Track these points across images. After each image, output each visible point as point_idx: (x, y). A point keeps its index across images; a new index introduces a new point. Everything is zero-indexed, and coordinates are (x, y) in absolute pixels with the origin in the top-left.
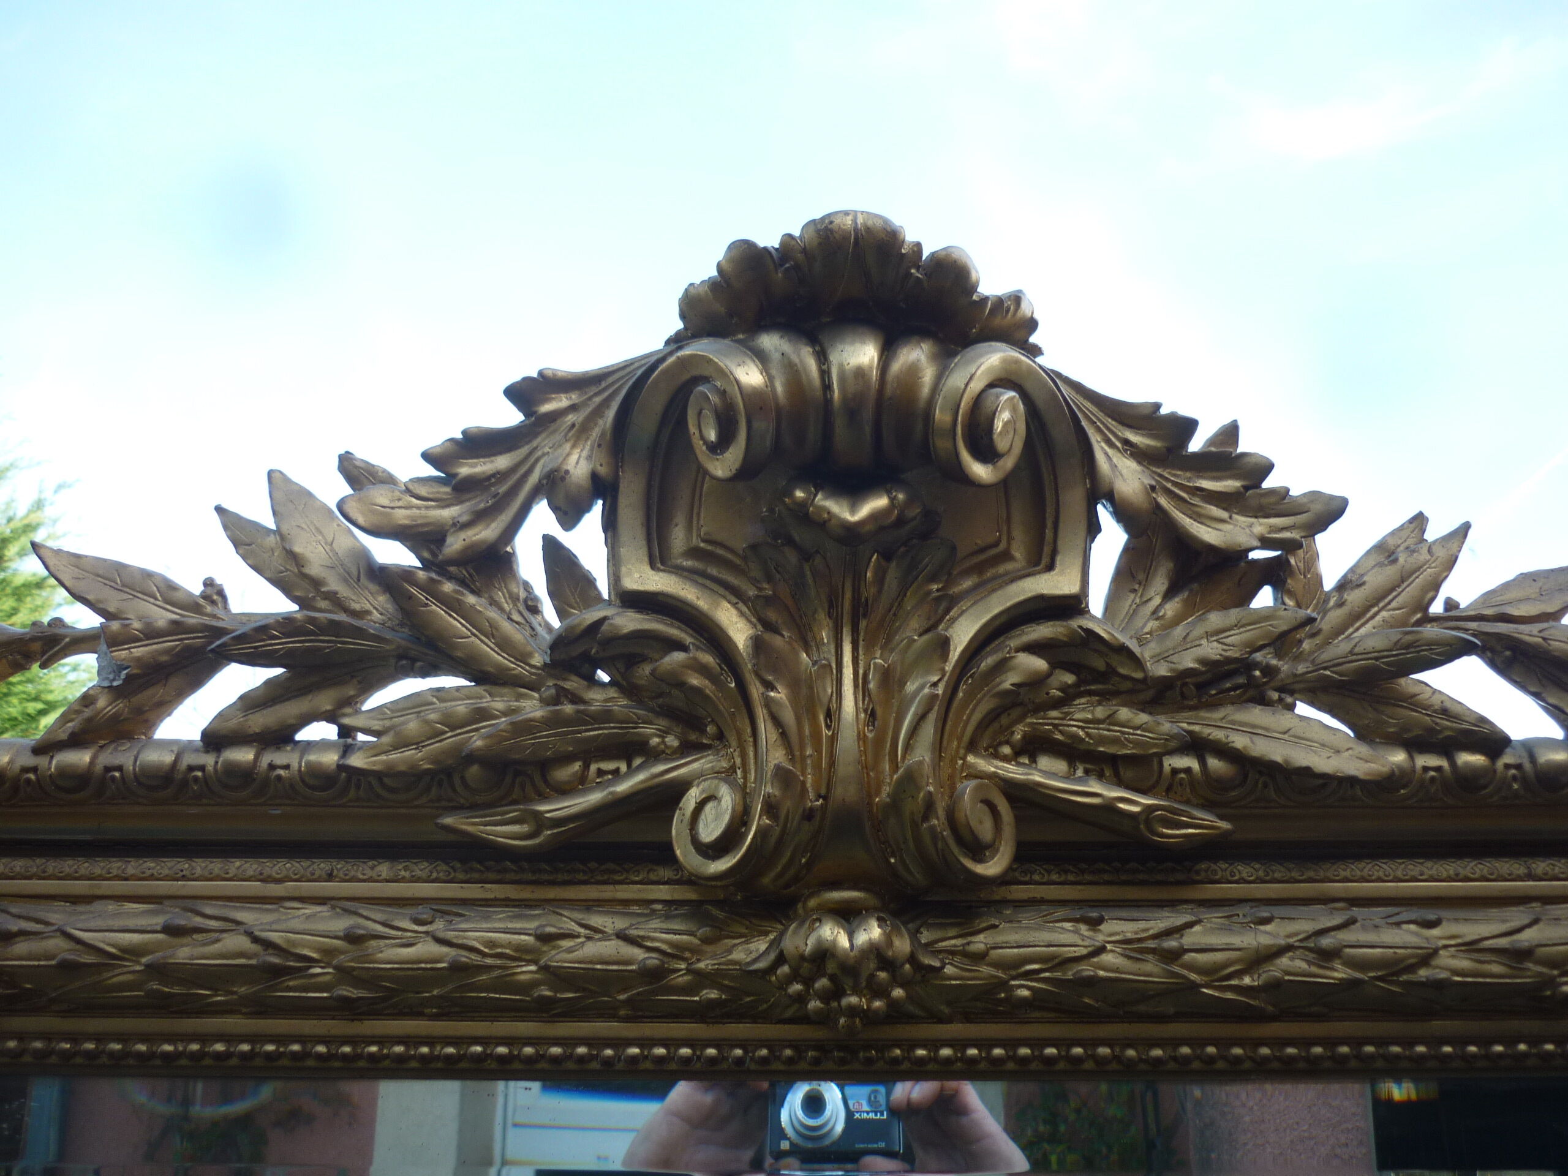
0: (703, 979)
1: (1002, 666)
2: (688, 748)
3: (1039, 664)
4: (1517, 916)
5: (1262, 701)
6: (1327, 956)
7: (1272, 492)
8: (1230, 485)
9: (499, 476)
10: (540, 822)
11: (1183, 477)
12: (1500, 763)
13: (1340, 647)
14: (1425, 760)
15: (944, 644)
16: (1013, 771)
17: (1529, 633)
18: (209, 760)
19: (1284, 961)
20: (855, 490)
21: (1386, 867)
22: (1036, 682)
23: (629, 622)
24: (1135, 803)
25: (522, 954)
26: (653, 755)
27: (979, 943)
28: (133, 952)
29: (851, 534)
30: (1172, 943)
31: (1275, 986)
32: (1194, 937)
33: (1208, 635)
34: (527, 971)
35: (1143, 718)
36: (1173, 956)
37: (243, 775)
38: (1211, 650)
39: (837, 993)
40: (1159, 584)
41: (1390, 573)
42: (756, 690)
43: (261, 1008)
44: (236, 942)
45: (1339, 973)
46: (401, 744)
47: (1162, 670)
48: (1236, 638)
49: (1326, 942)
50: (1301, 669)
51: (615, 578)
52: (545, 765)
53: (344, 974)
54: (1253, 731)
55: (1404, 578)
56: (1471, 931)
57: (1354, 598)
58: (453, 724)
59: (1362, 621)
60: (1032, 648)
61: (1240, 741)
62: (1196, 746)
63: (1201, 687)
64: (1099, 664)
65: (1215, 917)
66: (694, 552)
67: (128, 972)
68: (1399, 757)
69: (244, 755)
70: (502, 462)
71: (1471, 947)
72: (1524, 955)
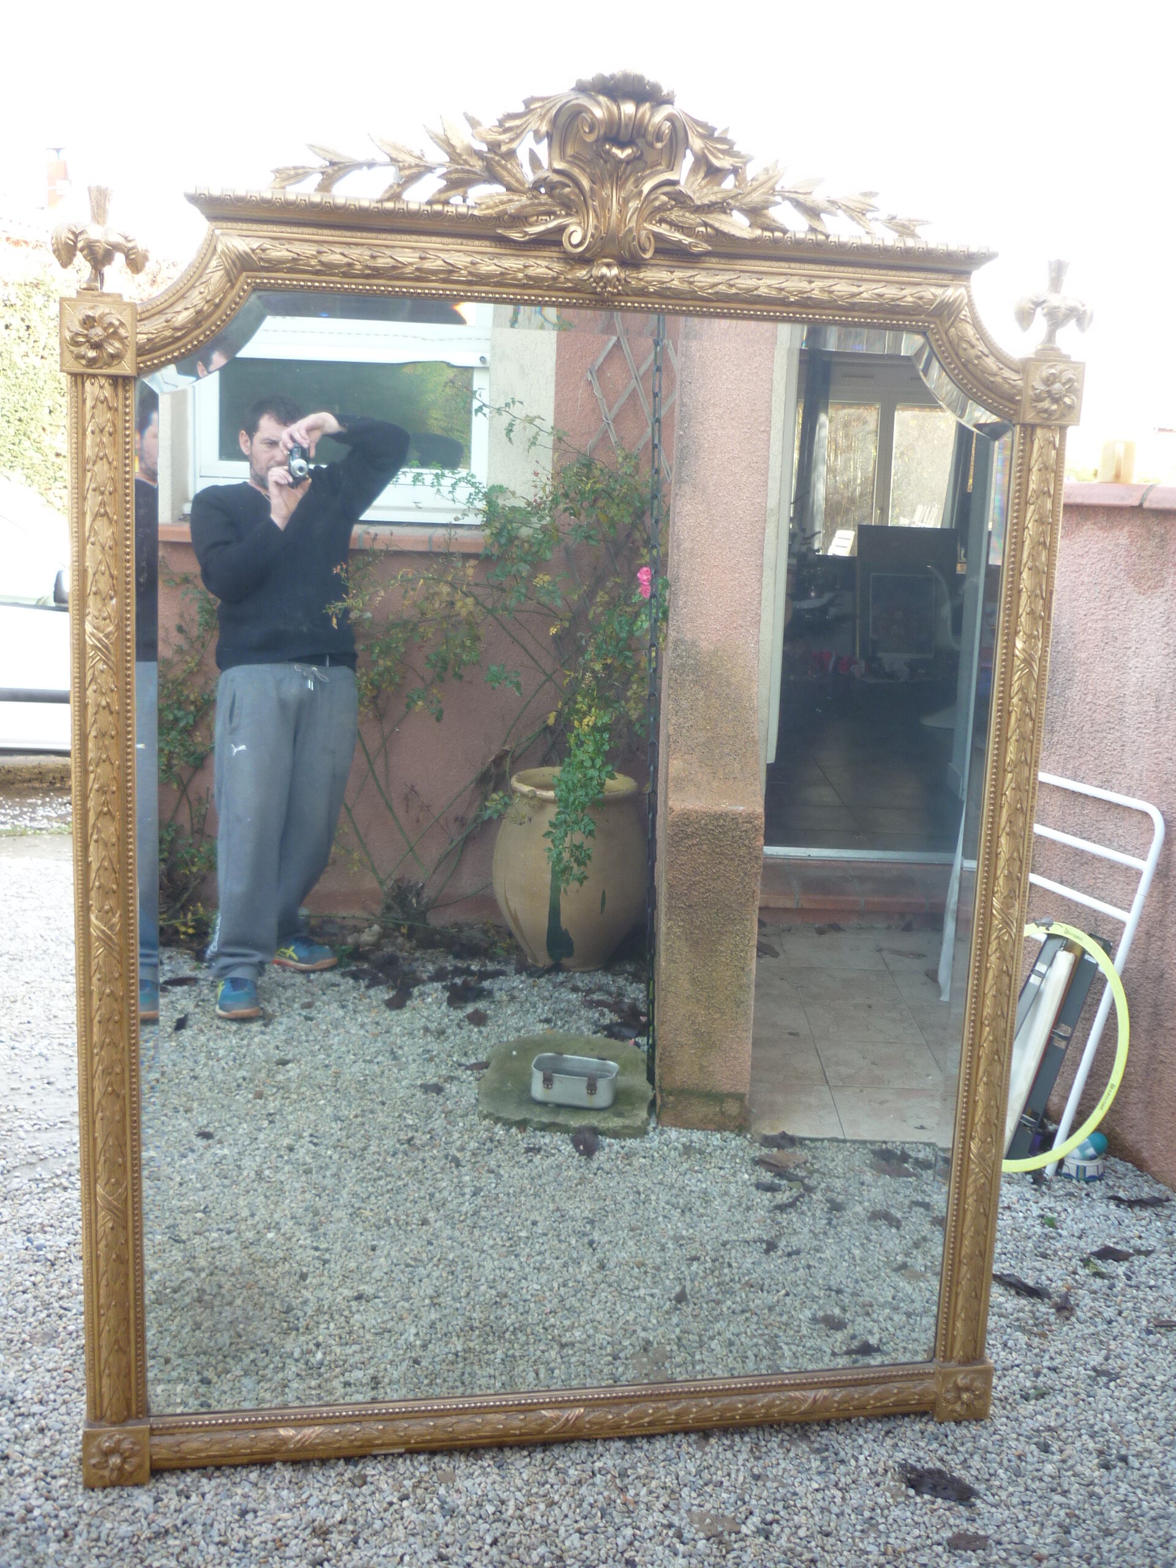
0: (567, 280)
1: (656, 199)
2: (568, 215)
3: (664, 198)
4: (782, 278)
5: (725, 212)
6: (731, 286)
7: (735, 150)
8: (724, 147)
9: (517, 127)
10: (526, 234)
11: (711, 143)
13: (750, 198)
14: (766, 234)
15: (641, 192)
16: (656, 229)
17: (801, 198)
18: (428, 208)
19: (720, 286)
20: (622, 146)
21: (752, 262)
22: (664, 204)
23: (556, 178)
24: (687, 240)
25: (519, 270)
26: (557, 216)
27: (641, 275)
28: (411, 264)
29: (621, 161)
30: (692, 279)
31: (717, 293)
32: (698, 278)
33: (711, 193)
34: (520, 275)
35: (692, 216)
36: (691, 283)
37: (439, 214)
38: (713, 198)
39: (605, 287)
40: (702, 174)
41: (766, 177)
42: (590, 202)
43: (445, 281)
44: (440, 262)
45: (734, 291)
46: (488, 208)
47: (698, 203)
48: (720, 195)
49: (732, 282)
50: (738, 204)
51: (550, 164)
52: (526, 218)
53: (470, 273)
54: (721, 221)
55: (768, 179)
56: (769, 282)
57: (755, 183)
58: (502, 203)
59: (756, 191)
60: (665, 194)
61: (717, 225)
62: (706, 225)
64: (681, 200)
65: (704, 273)
66: (573, 156)
67: (409, 270)
68: (759, 232)
69: (438, 207)
70: (517, 122)
71: (769, 286)
72: (782, 289)
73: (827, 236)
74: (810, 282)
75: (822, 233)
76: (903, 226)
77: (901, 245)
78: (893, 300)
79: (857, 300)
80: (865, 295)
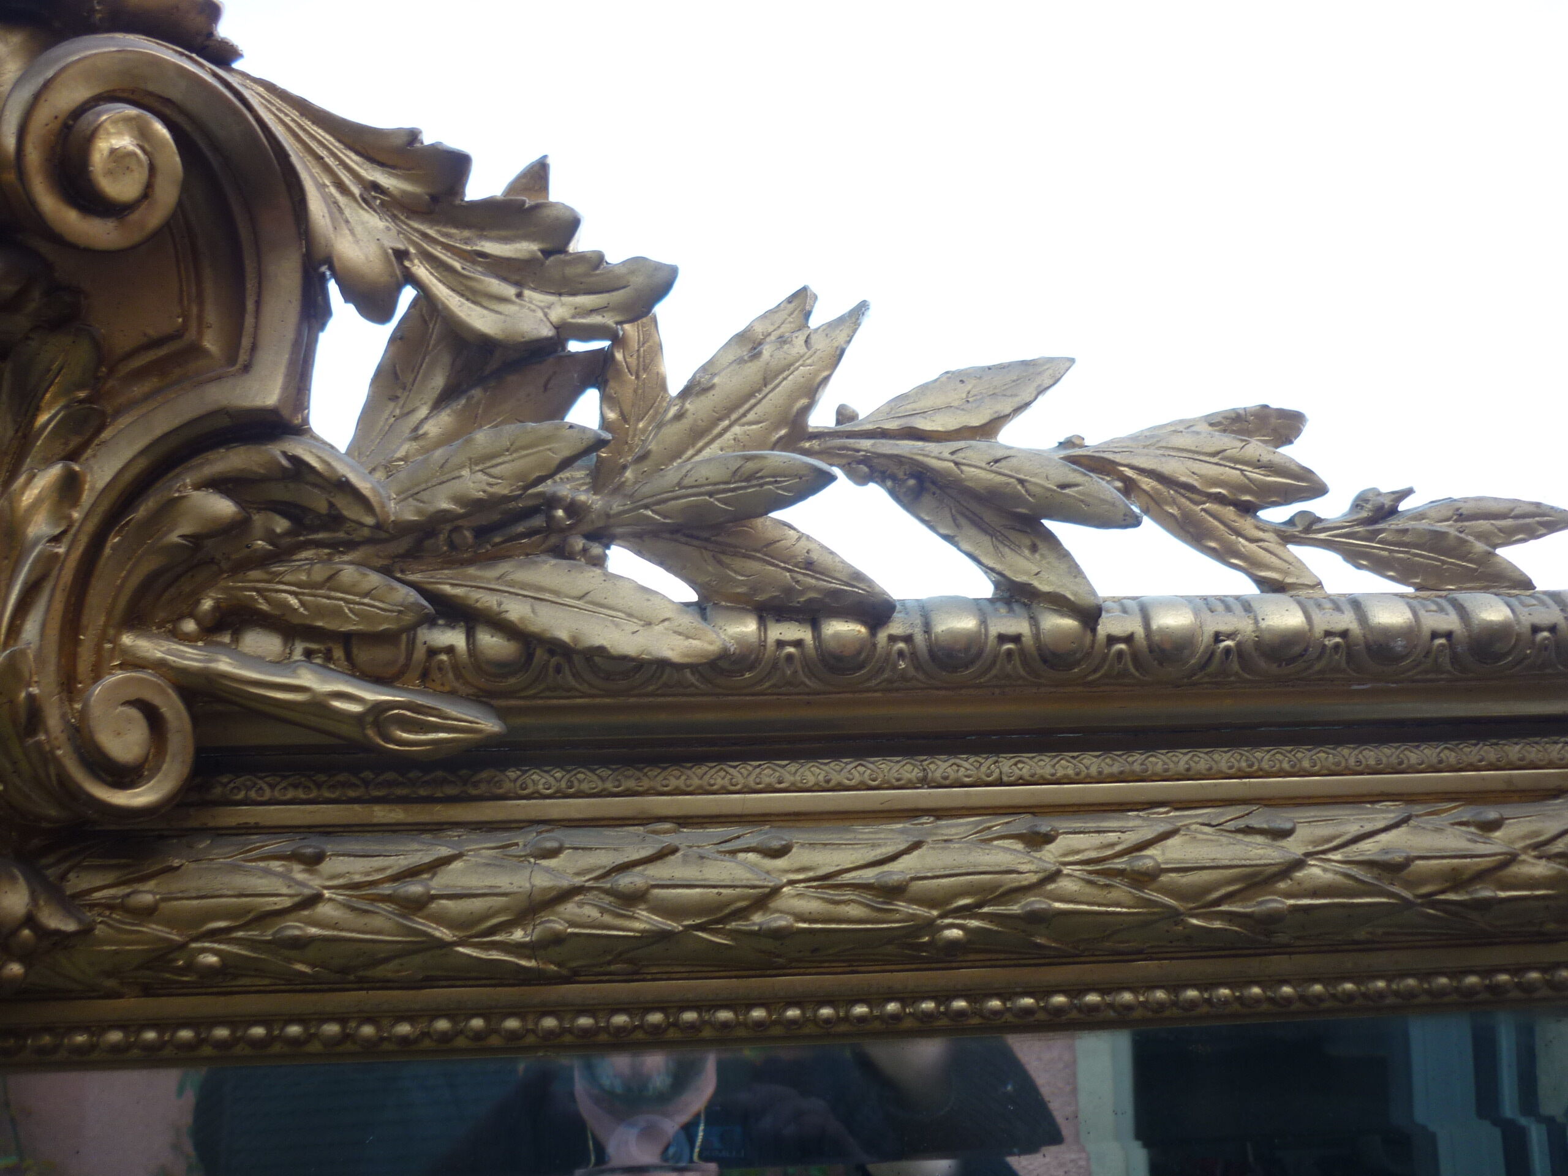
1: (169, 510)
3: (223, 507)
4: (892, 839)
5: (561, 552)
6: (632, 899)
7: (581, 258)
8: (522, 247)
11: (458, 237)
12: (882, 636)
13: (672, 474)
14: (780, 631)
17: (935, 455)
19: (570, 908)
22: (235, 529)
24: (357, 700)
27: (145, 896)
30: (415, 888)
31: (553, 942)
32: (454, 877)
33: (473, 462)
35: (374, 579)
36: (418, 905)
38: (474, 484)
40: (432, 385)
41: (752, 371)
45: (644, 920)
47: (408, 512)
48: (506, 467)
49: (626, 881)
50: (616, 506)
54: (537, 595)
55: (767, 379)
56: (828, 860)
57: (696, 407)
59: (706, 440)
60: (220, 485)
61: (516, 610)
62: (464, 616)
63: (482, 533)
64: (321, 505)
65: (482, 849)
68: (749, 627)
71: (827, 881)
72: (894, 891)
73: (1090, 615)
74: (1037, 840)
75: (1060, 603)
76: (1436, 541)
77: (1449, 621)
78: (1457, 880)
79: (1275, 902)
80: (1315, 872)
